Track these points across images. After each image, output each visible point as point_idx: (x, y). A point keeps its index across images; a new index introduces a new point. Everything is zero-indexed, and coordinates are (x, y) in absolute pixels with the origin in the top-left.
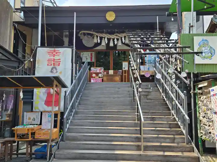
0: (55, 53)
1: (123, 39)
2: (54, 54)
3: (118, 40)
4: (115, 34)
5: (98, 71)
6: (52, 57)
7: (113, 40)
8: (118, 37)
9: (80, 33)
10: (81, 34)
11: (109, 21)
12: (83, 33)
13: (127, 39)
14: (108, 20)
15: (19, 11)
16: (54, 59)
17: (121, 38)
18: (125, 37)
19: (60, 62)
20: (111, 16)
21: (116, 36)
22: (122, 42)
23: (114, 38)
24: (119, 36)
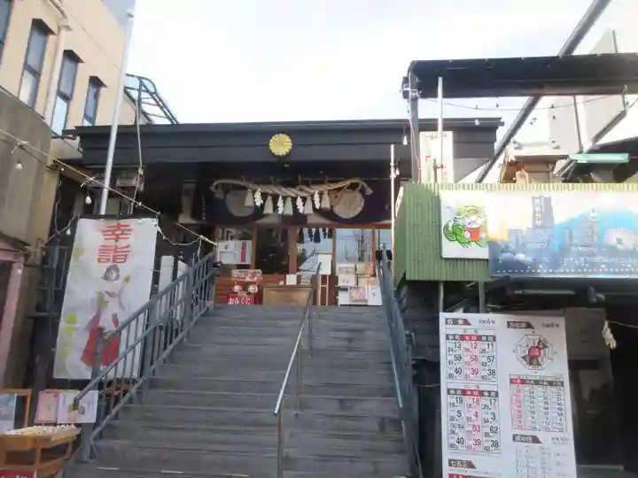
0: (120, 232)
1: (317, 198)
2: (117, 235)
3: (304, 199)
4: (297, 188)
5: (248, 279)
6: (112, 243)
7: (292, 201)
8: (304, 195)
9: (215, 184)
10: (217, 187)
11: (278, 156)
12: (223, 184)
13: (326, 197)
14: (273, 154)
15: (71, 136)
16: (116, 247)
17: (312, 196)
18: (321, 194)
19: (129, 252)
20: (281, 144)
21: (301, 190)
22: (314, 205)
23: (294, 195)
24: (307, 192)
